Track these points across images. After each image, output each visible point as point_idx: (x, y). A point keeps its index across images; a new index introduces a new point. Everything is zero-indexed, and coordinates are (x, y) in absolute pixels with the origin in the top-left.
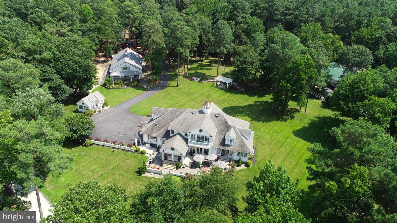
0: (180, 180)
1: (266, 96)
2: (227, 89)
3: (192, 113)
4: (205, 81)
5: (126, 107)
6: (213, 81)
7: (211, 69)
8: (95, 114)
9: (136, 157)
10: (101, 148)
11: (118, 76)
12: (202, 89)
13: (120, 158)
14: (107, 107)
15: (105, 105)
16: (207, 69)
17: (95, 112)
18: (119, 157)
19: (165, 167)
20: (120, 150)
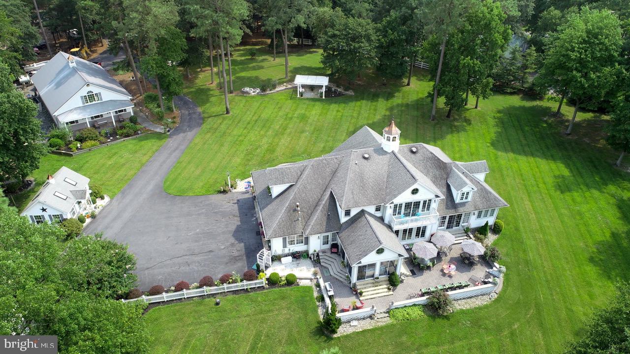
0: (420, 312)
1: (396, 94)
2: (324, 98)
3: (365, 158)
4: (271, 90)
5: (150, 187)
6: (285, 87)
7: (262, 68)
8: (84, 225)
9: (283, 298)
10: (177, 308)
11: (77, 121)
12: (280, 108)
13: (248, 315)
14: (102, 198)
15: (96, 195)
16: (254, 68)
17: (81, 220)
18: (245, 313)
19: (368, 295)
20: (230, 297)
